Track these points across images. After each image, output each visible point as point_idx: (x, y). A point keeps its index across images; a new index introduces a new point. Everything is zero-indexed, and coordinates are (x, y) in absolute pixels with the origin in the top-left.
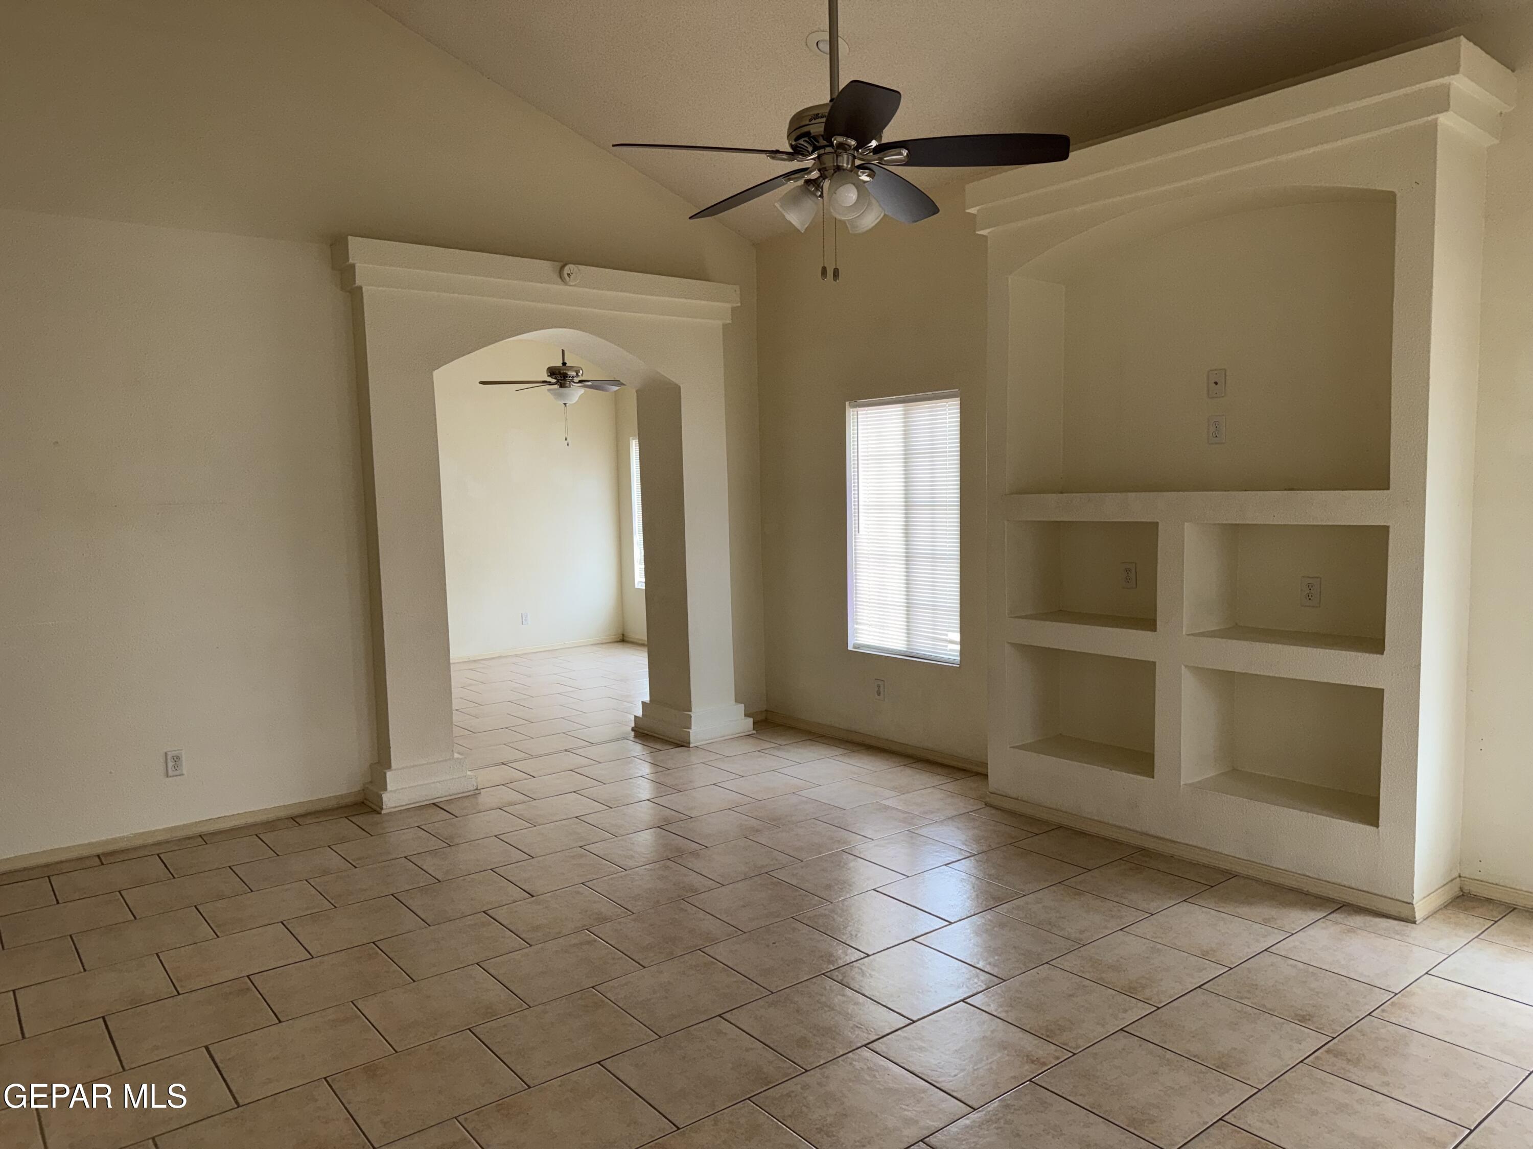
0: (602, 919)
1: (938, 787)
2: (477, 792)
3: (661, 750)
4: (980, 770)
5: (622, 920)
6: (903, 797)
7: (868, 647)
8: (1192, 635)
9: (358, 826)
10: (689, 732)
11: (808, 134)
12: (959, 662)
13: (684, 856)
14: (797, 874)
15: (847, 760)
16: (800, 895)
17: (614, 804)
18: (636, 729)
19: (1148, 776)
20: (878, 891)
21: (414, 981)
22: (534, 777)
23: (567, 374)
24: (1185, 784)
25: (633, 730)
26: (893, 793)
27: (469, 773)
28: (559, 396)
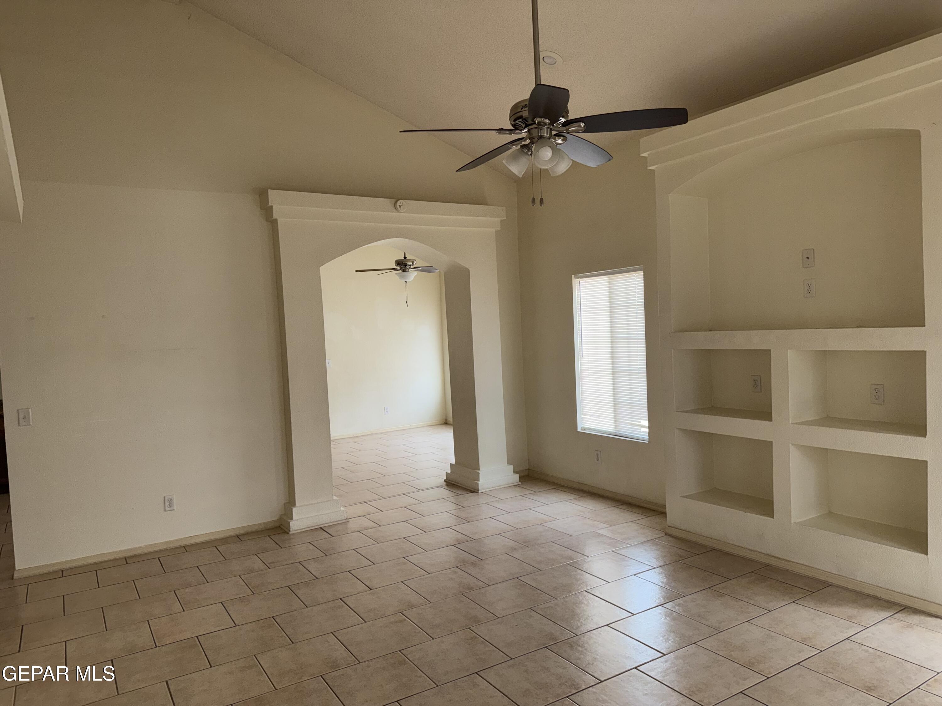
0: (411, 606)
1: (635, 522)
2: (347, 520)
3: (460, 495)
4: (661, 510)
5: (423, 607)
6: (611, 528)
7: (591, 429)
8: (796, 424)
9: (274, 541)
10: (478, 483)
11: (521, 117)
12: (648, 440)
13: (466, 565)
14: (537, 579)
15: (577, 502)
16: (537, 594)
17: (428, 530)
18: (447, 481)
19: (770, 517)
20: (587, 592)
21: (293, 643)
22: (382, 511)
23: (406, 263)
24: (795, 523)
25: (445, 481)
26: (605, 525)
27: (342, 509)
28: (402, 277)
